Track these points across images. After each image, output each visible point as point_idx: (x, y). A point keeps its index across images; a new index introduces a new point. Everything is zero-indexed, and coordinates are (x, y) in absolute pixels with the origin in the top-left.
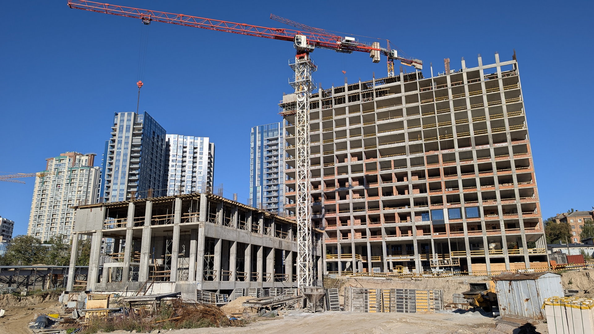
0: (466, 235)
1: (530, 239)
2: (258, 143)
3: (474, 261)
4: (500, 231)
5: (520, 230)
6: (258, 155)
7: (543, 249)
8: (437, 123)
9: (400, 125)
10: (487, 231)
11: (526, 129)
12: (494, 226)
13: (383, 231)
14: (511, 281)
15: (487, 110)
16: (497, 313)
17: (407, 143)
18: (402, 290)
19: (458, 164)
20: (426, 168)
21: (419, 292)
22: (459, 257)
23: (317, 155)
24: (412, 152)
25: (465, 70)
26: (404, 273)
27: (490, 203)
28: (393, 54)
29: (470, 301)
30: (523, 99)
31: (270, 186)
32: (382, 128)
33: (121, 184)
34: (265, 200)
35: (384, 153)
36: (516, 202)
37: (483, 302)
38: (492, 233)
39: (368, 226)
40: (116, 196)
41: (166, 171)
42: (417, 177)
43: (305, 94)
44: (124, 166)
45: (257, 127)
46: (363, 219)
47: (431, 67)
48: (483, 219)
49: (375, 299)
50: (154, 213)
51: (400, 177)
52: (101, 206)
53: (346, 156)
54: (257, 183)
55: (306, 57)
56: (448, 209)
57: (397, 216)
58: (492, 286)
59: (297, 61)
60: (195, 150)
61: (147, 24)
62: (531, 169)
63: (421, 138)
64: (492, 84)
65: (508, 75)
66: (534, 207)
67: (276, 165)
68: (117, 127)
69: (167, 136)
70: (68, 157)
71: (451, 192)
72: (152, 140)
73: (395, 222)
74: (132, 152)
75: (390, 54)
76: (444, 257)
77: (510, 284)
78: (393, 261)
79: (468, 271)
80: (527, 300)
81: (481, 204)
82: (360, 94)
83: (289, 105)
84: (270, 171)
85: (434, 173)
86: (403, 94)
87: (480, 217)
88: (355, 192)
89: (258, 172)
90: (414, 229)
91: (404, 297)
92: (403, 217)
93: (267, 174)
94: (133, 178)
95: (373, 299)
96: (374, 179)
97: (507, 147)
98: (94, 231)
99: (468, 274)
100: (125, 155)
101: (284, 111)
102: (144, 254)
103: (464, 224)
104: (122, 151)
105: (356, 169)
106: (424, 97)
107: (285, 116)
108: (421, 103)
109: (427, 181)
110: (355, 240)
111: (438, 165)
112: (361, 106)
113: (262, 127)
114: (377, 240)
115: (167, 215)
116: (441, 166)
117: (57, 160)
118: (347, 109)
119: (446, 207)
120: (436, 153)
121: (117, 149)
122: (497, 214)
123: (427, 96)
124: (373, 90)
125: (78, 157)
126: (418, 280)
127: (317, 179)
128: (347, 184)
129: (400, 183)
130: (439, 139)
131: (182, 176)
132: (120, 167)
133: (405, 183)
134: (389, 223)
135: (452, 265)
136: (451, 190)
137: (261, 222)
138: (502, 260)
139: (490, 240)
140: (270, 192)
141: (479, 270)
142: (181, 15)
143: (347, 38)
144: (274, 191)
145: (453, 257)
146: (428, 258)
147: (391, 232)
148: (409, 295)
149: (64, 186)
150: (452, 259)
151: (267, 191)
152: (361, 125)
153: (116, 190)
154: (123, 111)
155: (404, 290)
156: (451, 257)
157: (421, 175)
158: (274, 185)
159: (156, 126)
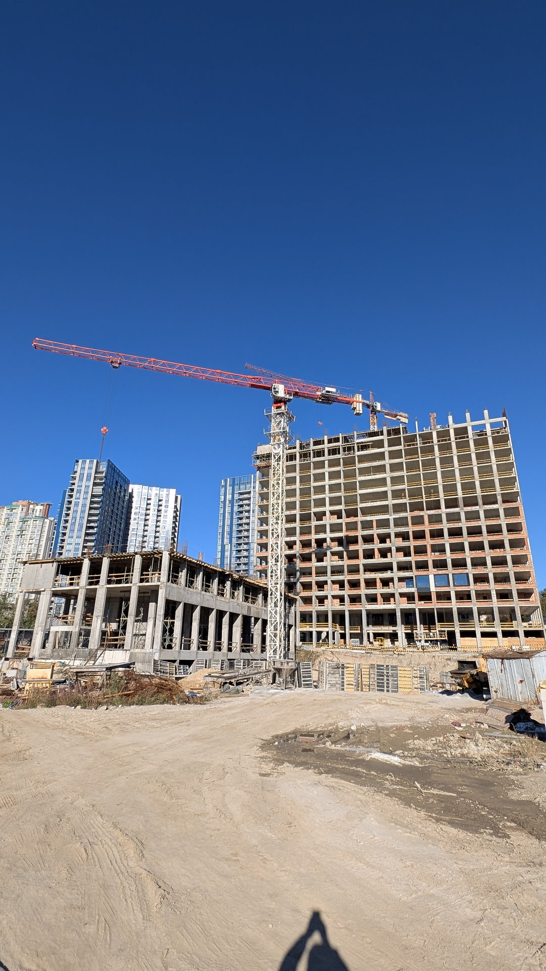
0: (454, 605)
1: (524, 612)
2: (229, 497)
3: (464, 634)
4: (492, 601)
5: (513, 601)
6: (228, 509)
7: (539, 623)
8: (422, 481)
9: (383, 482)
10: (477, 602)
11: (517, 490)
12: (485, 595)
13: (363, 598)
14: (502, 659)
15: (475, 469)
16: (488, 696)
17: (390, 502)
18: (383, 666)
19: (445, 526)
20: (411, 529)
21: (402, 669)
22: (446, 629)
23: (293, 512)
24: (395, 511)
25: (452, 426)
26: (386, 646)
27: (480, 570)
28: (376, 406)
29: (458, 681)
30: (514, 459)
31: (240, 544)
32: (364, 484)
33: (77, 537)
34: (233, 560)
35: (365, 511)
36: (508, 569)
37: (472, 683)
38: (482, 603)
39: (347, 592)
40: (70, 551)
41: (128, 524)
42: (401, 539)
43: (281, 446)
44: (82, 518)
45: (228, 479)
46: (341, 584)
47: (416, 422)
48: (473, 588)
49: (353, 676)
50: (111, 570)
51: (383, 538)
52: (53, 562)
53: (324, 513)
54: (226, 541)
55: (283, 407)
56: (434, 575)
57: (378, 581)
58: (483, 665)
59: (274, 411)
60: (160, 503)
61: (116, 367)
62: (524, 534)
63: (406, 497)
64: (481, 442)
65: (498, 433)
66: (528, 576)
67: (247, 521)
68: (77, 475)
69: (131, 487)
70: (21, 506)
71: (438, 556)
72: (114, 490)
73: (376, 589)
74: (92, 502)
75: (373, 406)
76: (430, 629)
77: (502, 663)
78: (374, 632)
79: (456, 646)
80: (521, 681)
81: (470, 570)
82: (341, 447)
83: (264, 457)
84: (241, 528)
85: (419, 535)
86: (386, 449)
87: (469, 585)
88: (333, 554)
89: (227, 529)
90: (397, 596)
91: (385, 673)
92: (386, 583)
93: (237, 531)
94: (91, 531)
95: (350, 676)
96: (354, 540)
97: (498, 510)
98: (43, 589)
99: (456, 649)
100: (84, 505)
101: (258, 463)
102: (97, 617)
103: (451, 592)
104: (81, 501)
105: (335, 528)
106: (408, 453)
107: (259, 468)
108: (406, 459)
109: (412, 543)
110: (333, 607)
111: (423, 527)
112: (341, 460)
113: (234, 479)
114: (356, 607)
115: (125, 574)
116: (427, 527)
117: (8, 509)
118: (326, 462)
119: (432, 572)
120: (421, 513)
121: (76, 499)
122: (488, 582)
123: (412, 452)
124: (354, 444)
125: (31, 506)
126: (401, 655)
127: (292, 539)
128: (325, 545)
129: (383, 545)
130: (424, 498)
131: (145, 531)
132: (77, 518)
133: (387, 545)
134: (370, 589)
135: (438, 638)
136: (437, 554)
137: (228, 584)
138: (493, 635)
139: (481, 612)
140: (239, 551)
141: (469, 645)
142: (153, 359)
143: (327, 389)
144: (244, 550)
145: (440, 629)
146: (412, 630)
147: (372, 599)
148: (390, 672)
149: (14, 538)
150: (439, 631)
151: (236, 550)
152: (342, 481)
153: (71, 544)
154: (85, 458)
155: (385, 666)
156: (438, 629)
157: (405, 536)
158: (245, 544)
159: (119, 475)
